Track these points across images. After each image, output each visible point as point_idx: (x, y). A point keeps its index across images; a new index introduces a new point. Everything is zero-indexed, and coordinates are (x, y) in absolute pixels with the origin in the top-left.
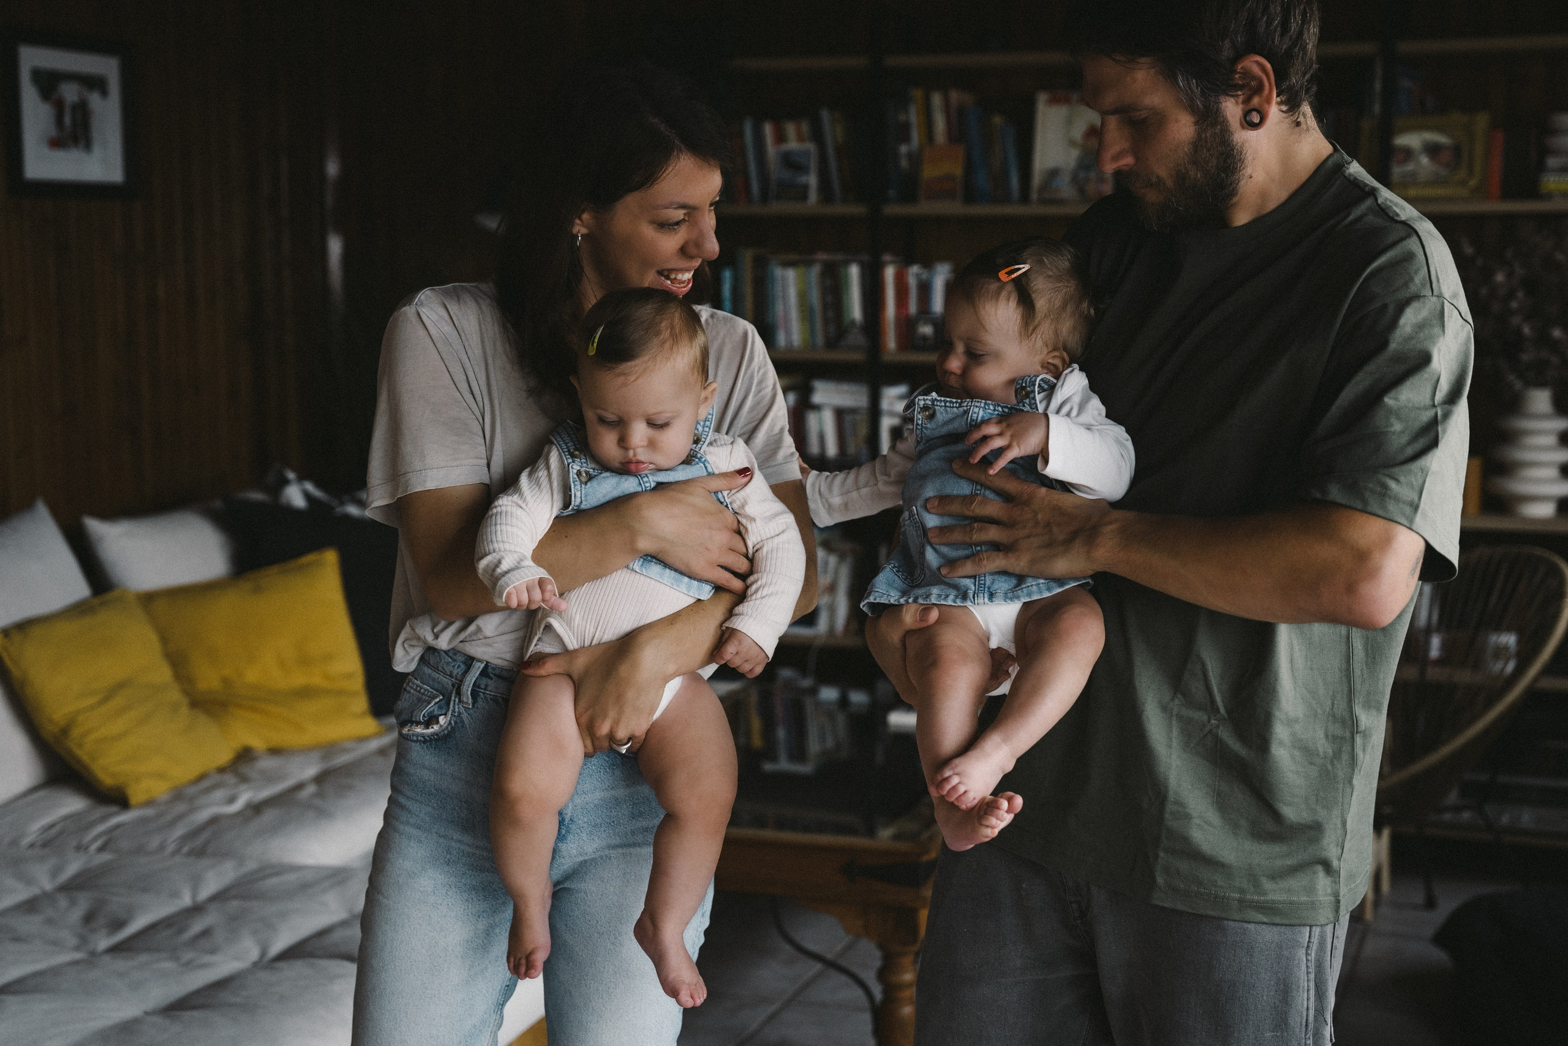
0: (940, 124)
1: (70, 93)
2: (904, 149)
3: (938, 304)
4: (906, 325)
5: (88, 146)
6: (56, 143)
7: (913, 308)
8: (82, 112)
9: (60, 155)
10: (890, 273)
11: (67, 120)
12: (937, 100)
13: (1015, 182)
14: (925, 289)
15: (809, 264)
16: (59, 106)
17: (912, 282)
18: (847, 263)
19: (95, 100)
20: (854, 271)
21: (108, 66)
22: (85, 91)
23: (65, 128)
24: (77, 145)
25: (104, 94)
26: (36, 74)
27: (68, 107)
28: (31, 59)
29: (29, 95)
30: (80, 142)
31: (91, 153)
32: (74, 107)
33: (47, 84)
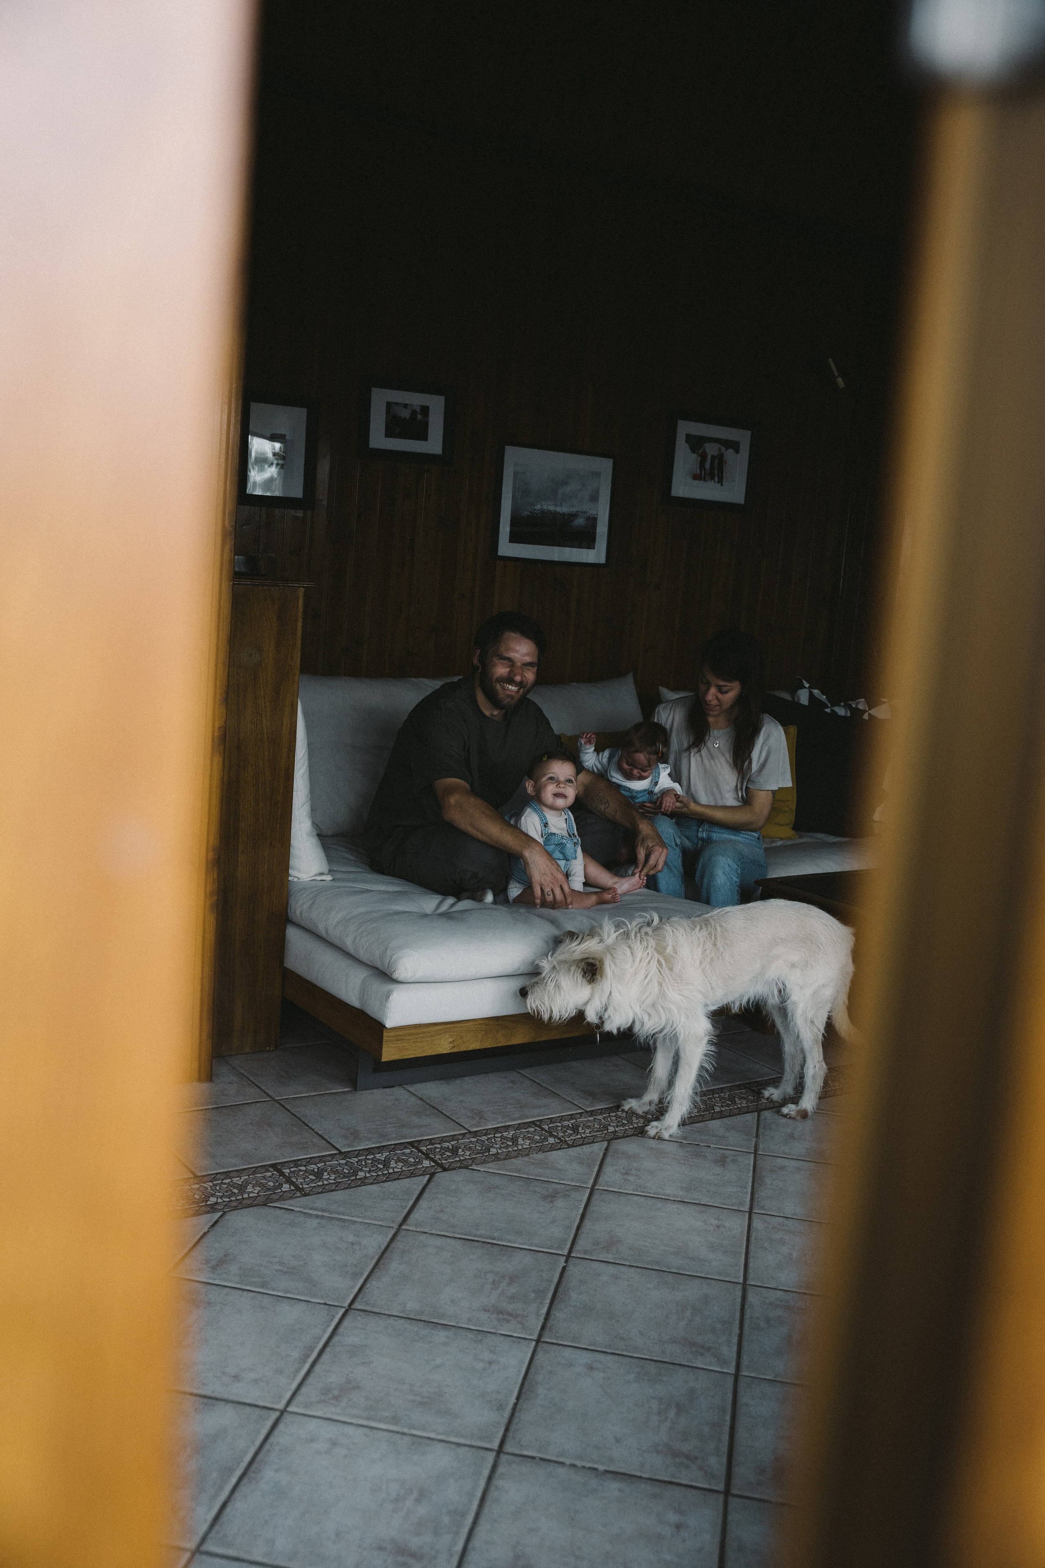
1: (712, 449)
5: (721, 481)
6: (696, 477)
8: (720, 460)
9: (701, 483)
11: (708, 466)
16: (703, 456)
19: (729, 454)
21: (743, 437)
22: (723, 449)
23: (705, 469)
24: (712, 478)
25: (737, 452)
26: (689, 438)
27: (709, 457)
28: (685, 428)
29: (681, 448)
30: (716, 479)
31: (722, 485)
32: (713, 457)
33: (696, 443)
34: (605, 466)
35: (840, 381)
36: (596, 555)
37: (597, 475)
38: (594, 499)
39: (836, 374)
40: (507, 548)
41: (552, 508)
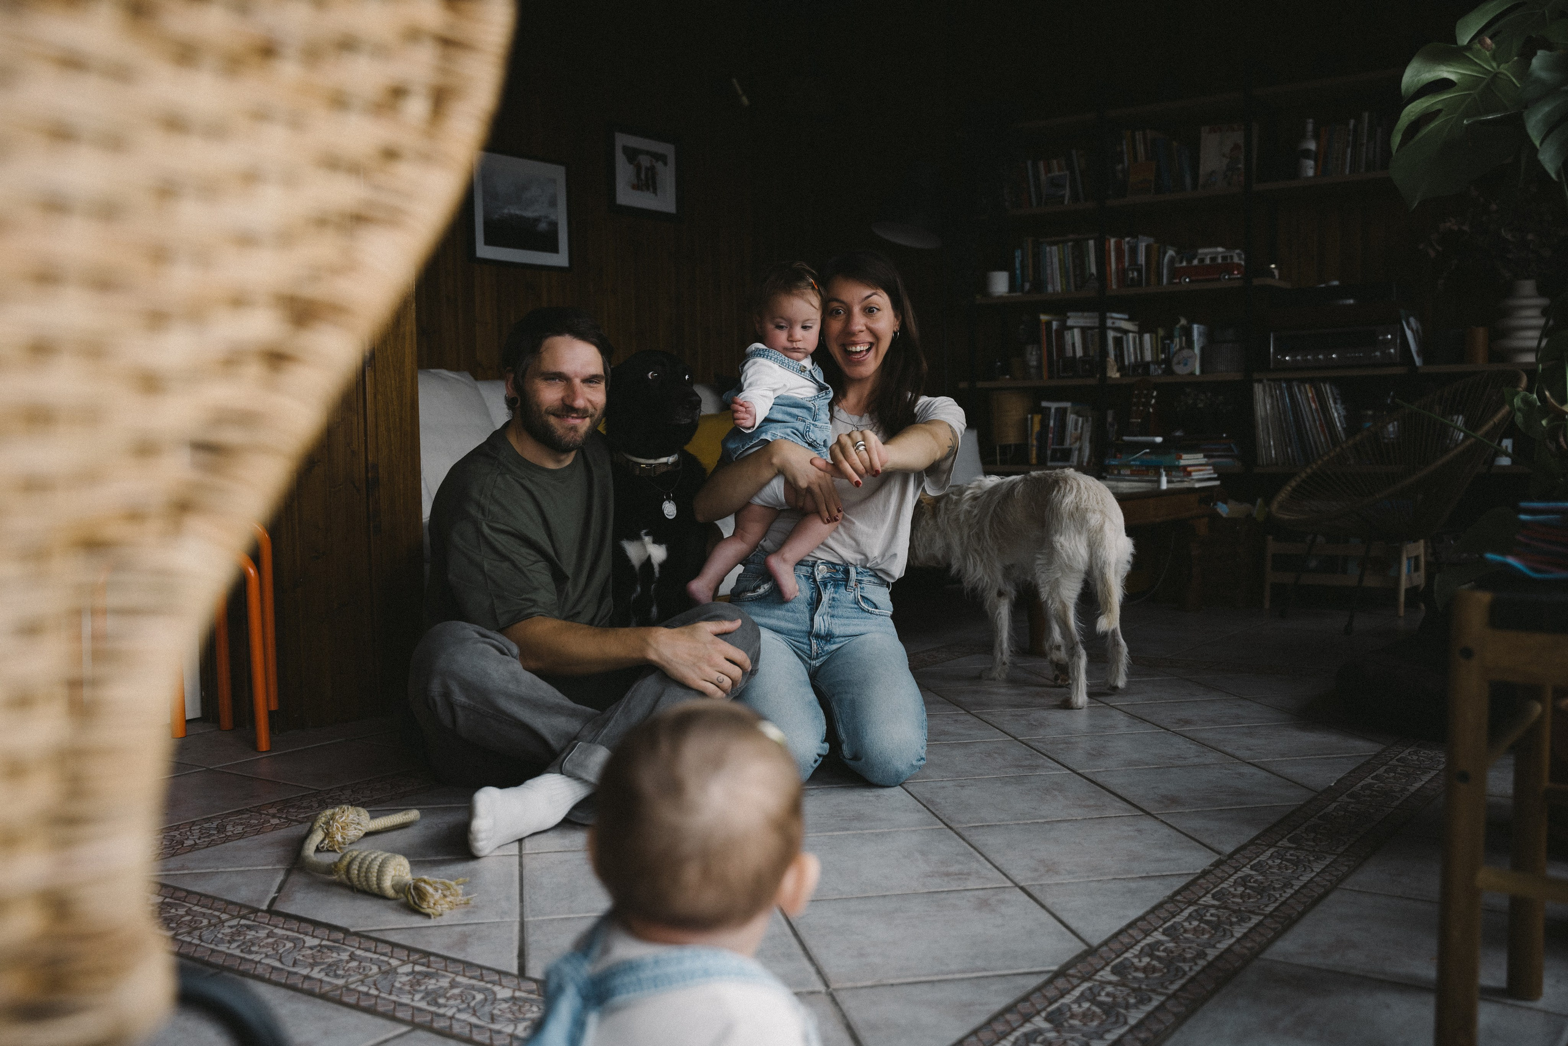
0: (1141, 149)
1: (645, 161)
2: (1119, 167)
3: (1142, 259)
4: (1122, 273)
5: (655, 191)
6: (636, 187)
7: (1127, 264)
8: (652, 170)
9: (638, 193)
10: (1113, 241)
11: (643, 176)
12: (1139, 135)
13: (1188, 181)
14: (1134, 251)
15: (1064, 242)
16: (638, 168)
17: (1126, 247)
18: (1088, 239)
19: (659, 166)
20: (1091, 243)
21: (667, 149)
22: (654, 161)
23: (641, 180)
24: (648, 189)
25: (665, 164)
26: (625, 149)
27: (643, 169)
28: (622, 140)
29: (621, 159)
30: (651, 189)
31: (656, 195)
32: (647, 169)
33: (632, 155)
34: (558, 173)
35: (745, 100)
36: (560, 259)
37: (554, 181)
38: (553, 203)
39: (740, 92)
40: (484, 251)
41: (518, 212)
